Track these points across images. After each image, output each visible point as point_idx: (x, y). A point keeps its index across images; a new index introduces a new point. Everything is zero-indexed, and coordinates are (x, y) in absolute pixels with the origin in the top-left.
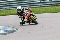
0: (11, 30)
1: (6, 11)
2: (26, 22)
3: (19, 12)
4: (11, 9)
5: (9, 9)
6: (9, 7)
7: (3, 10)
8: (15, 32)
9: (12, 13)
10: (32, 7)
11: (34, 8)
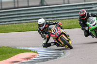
0: (54, 54)
2: (52, 44)
3: (41, 28)
8: (61, 56)
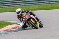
1: (25, 6)
4: (30, 5)
5: (28, 4)
6: (28, 3)
7: (22, 6)
9: (31, 8)
10: (51, 3)
11: (53, 4)
